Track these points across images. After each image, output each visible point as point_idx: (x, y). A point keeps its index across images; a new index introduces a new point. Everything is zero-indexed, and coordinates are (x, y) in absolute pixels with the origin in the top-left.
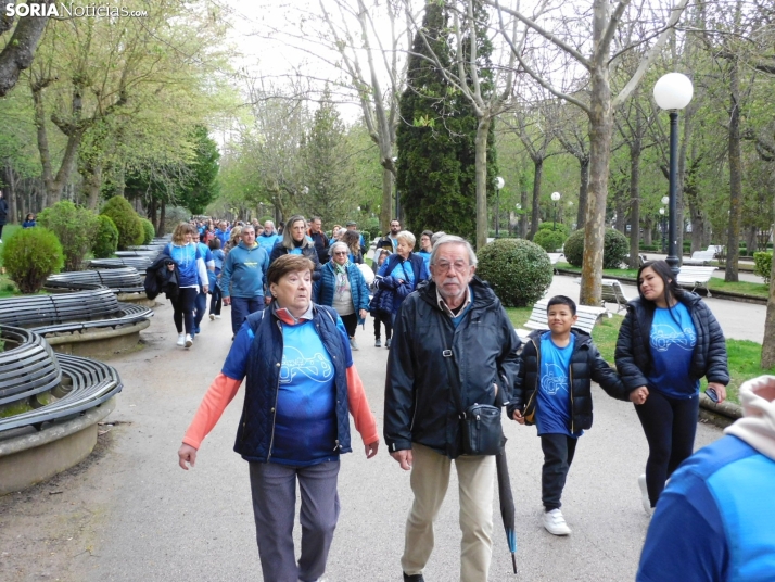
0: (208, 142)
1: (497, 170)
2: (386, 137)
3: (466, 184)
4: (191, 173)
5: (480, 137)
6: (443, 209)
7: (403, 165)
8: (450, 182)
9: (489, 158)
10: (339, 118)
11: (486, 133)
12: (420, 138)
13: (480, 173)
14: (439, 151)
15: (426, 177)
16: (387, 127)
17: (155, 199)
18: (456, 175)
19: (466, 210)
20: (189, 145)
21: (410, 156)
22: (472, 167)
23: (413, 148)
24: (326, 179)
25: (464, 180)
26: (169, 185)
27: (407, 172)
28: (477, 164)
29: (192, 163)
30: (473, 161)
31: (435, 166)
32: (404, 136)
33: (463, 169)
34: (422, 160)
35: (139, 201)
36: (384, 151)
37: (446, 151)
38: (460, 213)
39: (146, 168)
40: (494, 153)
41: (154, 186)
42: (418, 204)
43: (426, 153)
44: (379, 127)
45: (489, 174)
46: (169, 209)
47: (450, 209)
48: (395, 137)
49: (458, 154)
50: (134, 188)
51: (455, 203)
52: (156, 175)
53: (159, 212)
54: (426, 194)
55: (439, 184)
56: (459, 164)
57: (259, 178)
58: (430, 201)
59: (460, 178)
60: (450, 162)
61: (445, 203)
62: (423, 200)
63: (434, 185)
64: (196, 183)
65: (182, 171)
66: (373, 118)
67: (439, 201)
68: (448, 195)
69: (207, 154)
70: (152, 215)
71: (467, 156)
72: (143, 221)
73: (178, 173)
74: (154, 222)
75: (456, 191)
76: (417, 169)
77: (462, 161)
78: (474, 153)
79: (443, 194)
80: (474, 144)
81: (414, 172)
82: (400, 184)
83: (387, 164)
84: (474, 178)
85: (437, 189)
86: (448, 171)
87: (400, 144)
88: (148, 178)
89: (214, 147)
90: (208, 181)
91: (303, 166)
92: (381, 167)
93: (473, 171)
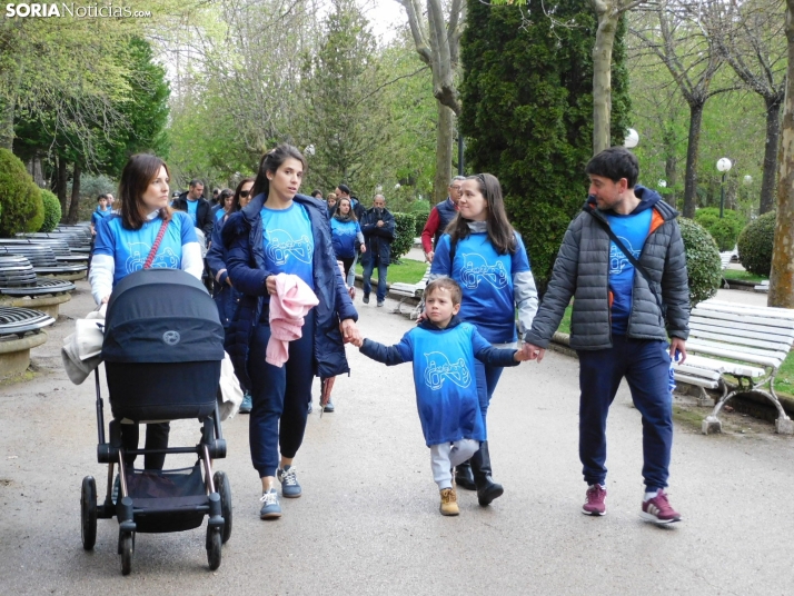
0: (151, 68)
1: (628, 103)
2: (442, 50)
3: (576, 126)
4: (123, 120)
5: (601, 46)
6: (539, 167)
7: (472, 95)
8: (550, 122)
9: (615, 82)
10: (367, 29)
11: (610, 39)
12: (501, 50)
13: (601, 106)
14: (530, 71)
15: (509, 115)
16: (445, 35)
17: (63, 162)
18: (559, 111)
19: (577, 169)
20: (120, 71)
21: (483, 80)
22: (586, 97)
23: (489, 65)
24: (345, 127)
25: (573, 120)
26: (88, 137)
27: (479, 105)
28: (596, 92)
29: (125, 100)
30: (589, 88)
31: (526, 96)
32: (472, 47)
33: (571, 101)
34: (503, 86)
35: (38, 165)
36: (440, 76)
37: (544, 70)
38: (566, 174)
39: (49, 108)
40: (625, 75)
41: (62, 139)
42: (496, 160)
43: (510, 73)
44: (432, 35)
45: (615, 110)
46: (87, 180)
47: (549, 167)
48: (459, 51)
49: (563, 76)
50: (29, 141)
51: (557, 158)
52: (65, 121)
53: (69, 185)
54: (509, 143)
55: (530, 125)
56: (565, 92)
57: (234, 131)
58: (516, 154)
59: (566, 117)
60: (550, 90)
61: (540, 157)
62: (503, 154)
63: (524, 126)
64: (132, 136)
65: (108, 115)
66: (424, 22)
67: (531, 154)
68: (547, 144)
69: (149, 89)
70: (58, 189)
71: (578, 81)
72: (44, 194)
73: (101, 118)
74: (62, 198)
75: (560, 137)
76: (495, 100)
77: (569, 88)
78: (591, 75)
79: (537, 142)
80: (590, 59)
81: (489, 105)
82: (467, 127)
83: (444, 97)
84: (590, 116)
85: (527, 135)
86: (546, 104)
87: (468, 59)
88: (53, 128)
89: (161, 76)
90: (150, 133)
91: (306, 107)
92: (435, 101)
93: (590, 105)
